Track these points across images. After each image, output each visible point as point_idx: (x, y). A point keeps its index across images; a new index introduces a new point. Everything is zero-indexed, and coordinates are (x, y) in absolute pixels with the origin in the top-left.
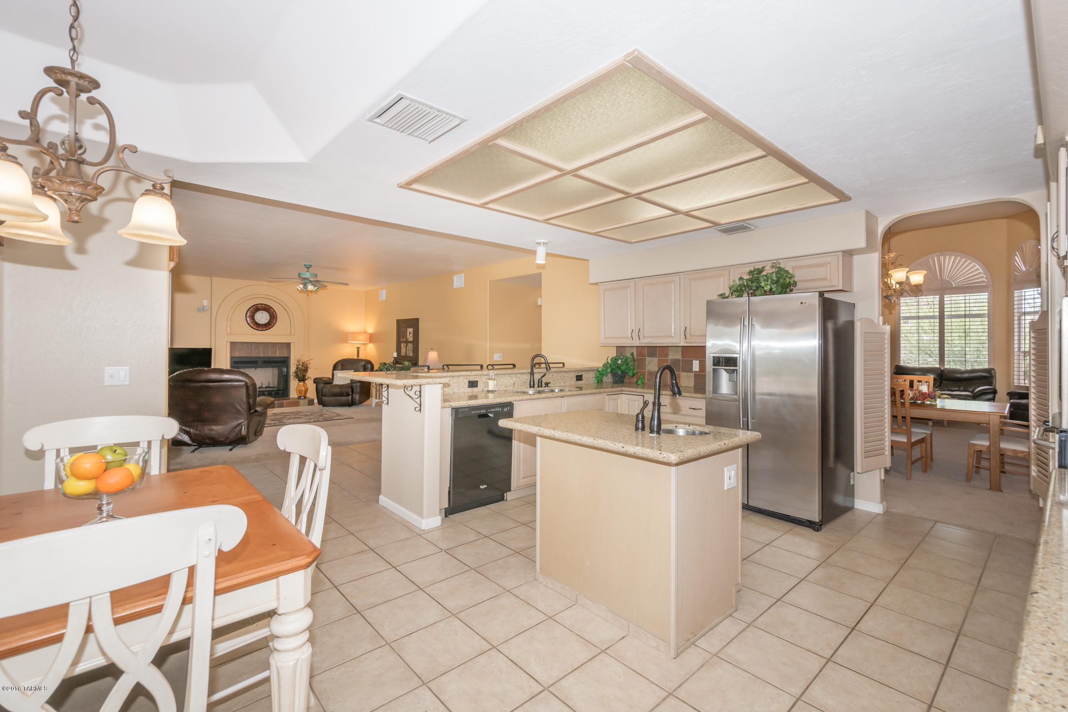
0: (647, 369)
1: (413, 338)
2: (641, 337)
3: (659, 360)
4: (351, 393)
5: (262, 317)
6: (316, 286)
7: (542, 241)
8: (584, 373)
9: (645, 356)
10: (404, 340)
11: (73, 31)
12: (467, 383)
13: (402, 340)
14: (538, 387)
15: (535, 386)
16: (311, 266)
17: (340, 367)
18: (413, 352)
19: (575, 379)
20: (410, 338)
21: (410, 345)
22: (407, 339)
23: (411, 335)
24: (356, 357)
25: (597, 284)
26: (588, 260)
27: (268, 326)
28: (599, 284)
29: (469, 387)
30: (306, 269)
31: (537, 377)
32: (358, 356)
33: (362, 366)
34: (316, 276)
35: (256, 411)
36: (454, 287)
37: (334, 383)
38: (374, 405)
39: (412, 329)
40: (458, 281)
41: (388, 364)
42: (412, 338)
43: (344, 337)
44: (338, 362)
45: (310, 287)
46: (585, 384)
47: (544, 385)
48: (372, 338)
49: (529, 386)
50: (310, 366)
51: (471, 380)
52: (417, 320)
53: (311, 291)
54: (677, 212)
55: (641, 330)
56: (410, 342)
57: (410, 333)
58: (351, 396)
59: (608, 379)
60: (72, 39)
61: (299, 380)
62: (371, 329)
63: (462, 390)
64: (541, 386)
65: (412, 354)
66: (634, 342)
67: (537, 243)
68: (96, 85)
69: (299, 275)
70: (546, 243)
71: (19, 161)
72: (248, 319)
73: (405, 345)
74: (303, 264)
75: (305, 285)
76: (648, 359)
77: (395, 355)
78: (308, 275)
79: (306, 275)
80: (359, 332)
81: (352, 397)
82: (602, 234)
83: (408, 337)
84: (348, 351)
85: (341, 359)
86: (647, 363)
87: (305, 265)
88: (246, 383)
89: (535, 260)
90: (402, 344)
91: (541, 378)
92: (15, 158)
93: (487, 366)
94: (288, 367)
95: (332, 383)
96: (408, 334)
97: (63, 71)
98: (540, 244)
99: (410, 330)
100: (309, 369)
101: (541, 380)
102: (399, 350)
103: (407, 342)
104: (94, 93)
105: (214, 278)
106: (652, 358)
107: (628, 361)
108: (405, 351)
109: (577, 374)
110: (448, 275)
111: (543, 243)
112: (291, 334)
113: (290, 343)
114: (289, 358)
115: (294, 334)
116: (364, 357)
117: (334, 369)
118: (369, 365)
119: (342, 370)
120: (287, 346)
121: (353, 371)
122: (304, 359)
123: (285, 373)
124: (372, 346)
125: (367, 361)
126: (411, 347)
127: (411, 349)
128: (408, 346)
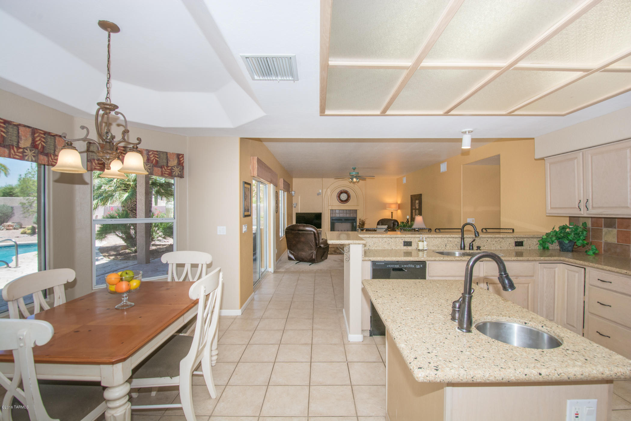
0: (603, 240)
1: (419, 207)
2: (590, 207)
3: (618, 231)
5: (344, 197)
6: (358, 179)
7: (467, 130)
8: (525, 240)
9: (602, 227)
10: (414, 208)
11: (108, 84)
12: (403, 243)
14: (470, 249)
15: (466, 248)
16: (356, 168)
17: (381, 223)
19: (514, 245)
22: (416, 207)
23: (418, 205)
24: (391, 218)
25: (543, 159)
26: (533, 139)
27: (346, 201)
28: (545, 159)
29: (404, 245)
30: (353, 170)
31: (468, 241)
32: (392, 218)
33: (392, 223)
34: (358, 173)
35: (320, 247)
36: (441, 172)
39: (418, 201)
40: (443, 168)
41: (405, 222)
43: (384, 206)
44: (380, 220)
45: (355, 180)
46: (526, 250)
47: (475, 248)
48: (400, 207)
49: (459, 248)
50: (365, 222)
51: (406, 241)
52: (421, 195)
53: (356, 182)
54: (588, 72)
55: (590, 201)
56: (417, 209)
57: (417, 203)
59: (555, 246)
60: (108, 88)
62: (399, 202)
63: (399, 248)
64: (472, 249)
66: (582, 213)
67: (463, 133)
68: (116, 107)
69: (350, 173)
70: (472, 132)
71: (77, 149)
72: (338, 198)
74: (352, 167)
75: (352, 179)
76: (605, 230)
77: (408, 217)
78: (354, 173)
79: (353, 173)
80: (392, 203)
82: (516, 113)
83: (416, 206)
84: (386, 214)
85: (381, 219)
86: (604, 233)
87: (353, 168)
88: (314, 232)
89: (461, 147)
90: (413, 211)
91: (472, 242)
92: (75, 147)
93: (436, 230)
94: (356, 222)
96: (416, 204)
97: (103, 104)
98: (465, 133)
100: (365, 224)
101: (473, 244)
102: (411, 214)
103: (416, 209)
104: (117, 110)
105: (323, 179)
106: (611, 229)
107: (578, 231)
108: (415, 215)
109: (516, 240)
110: (437, 164)
111: (469, 132)
112: (357, 205)
113: (357, 210)
114: (356, 218)
115: (359, 206)
116: (394, 218)
117: (378, 224)
118: (396, 223)
119: (382, 225)
120: (355, 211)
121: (387, 226)
122: (363, 219)
123: (355, 226)
124: (399, 211)
125: (396, 221)
126: (418, 212)
127: (418, 214)
128: (416, 212)
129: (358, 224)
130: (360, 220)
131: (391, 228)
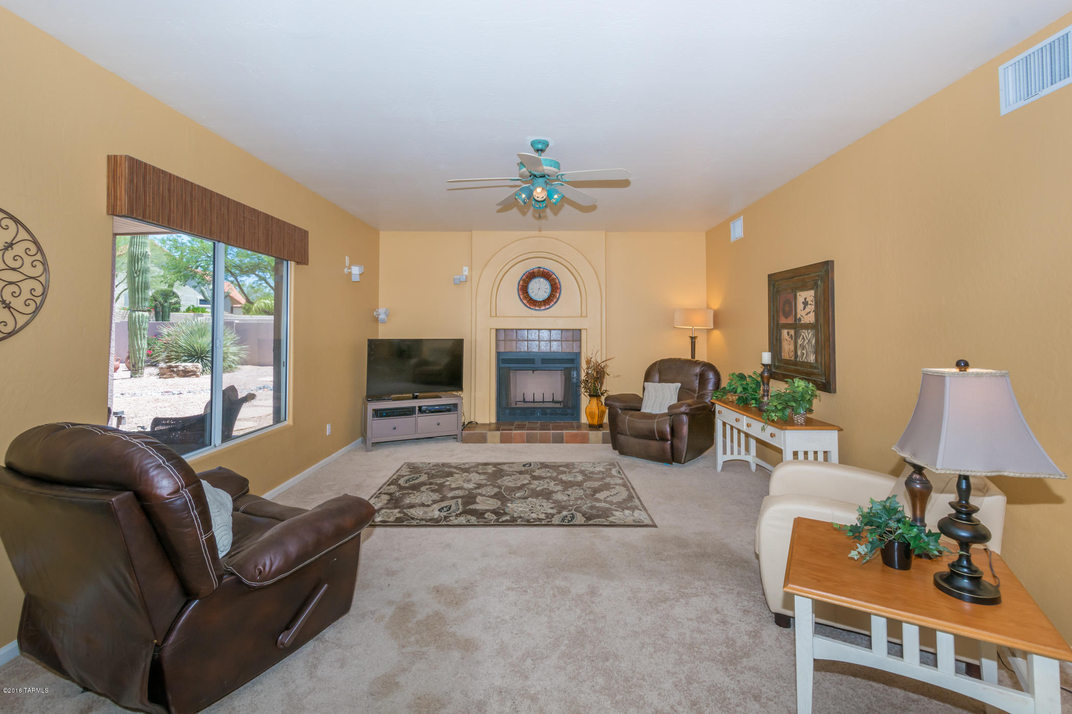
1: (817, 315)
4: (669, 437)
5: (539, 289)
10: (790, 320)
13: (783, 320)
17: (657, 377)
18: (816, 353)
20: (807, 315)
21: (808, 335)
22: (798, 319)
23: (811, 308)
24: (690, 357)
27: (548, 302)
32: (694, 356)
33: (698, 375)
37: (643, 410)
38: (719, 468)
39: (812, 293)
41: (750, 376)
42: (812, 314)
43: (667, 318)
44: (654, 365)
48: (721, 319)
50: (608, 370)
52: (828, 267)
56: (807, 326)
57: (805, 303)
58: (669, 442)
61: (590, 396)
65: (812, 358)
72: (520, 292)
73: (792, 332)
77: (767, 358)
80: (693, 308)
81: (672, 445)
83: (801, 312)
84: (673, 344)
85: (659, 360)
90: (785, 332)
94: (578, 369)
95: (640, 410)
96: (800, 306)
99: (807, 295)
100: (606, 376)
102: (775, 345)
103: (797, 326)
108: (792, 347)
112: (581, 316)
113: (580, 330)
114: (579, 354)
115: (586, 317)
116: (702, 355)
117: (648, 377)
118: (711, 375)
119: (660, 381)
120: (576, 335)
121: (679, 385)
122: (598, 359)
123: (575, 380)
124: (717, 334)
125: (710, 367)
126: (811, 339)
127: (811, 345)
128: (801, 337)
129: (583, 376)
130: (588, 362)
131: (694, 391)
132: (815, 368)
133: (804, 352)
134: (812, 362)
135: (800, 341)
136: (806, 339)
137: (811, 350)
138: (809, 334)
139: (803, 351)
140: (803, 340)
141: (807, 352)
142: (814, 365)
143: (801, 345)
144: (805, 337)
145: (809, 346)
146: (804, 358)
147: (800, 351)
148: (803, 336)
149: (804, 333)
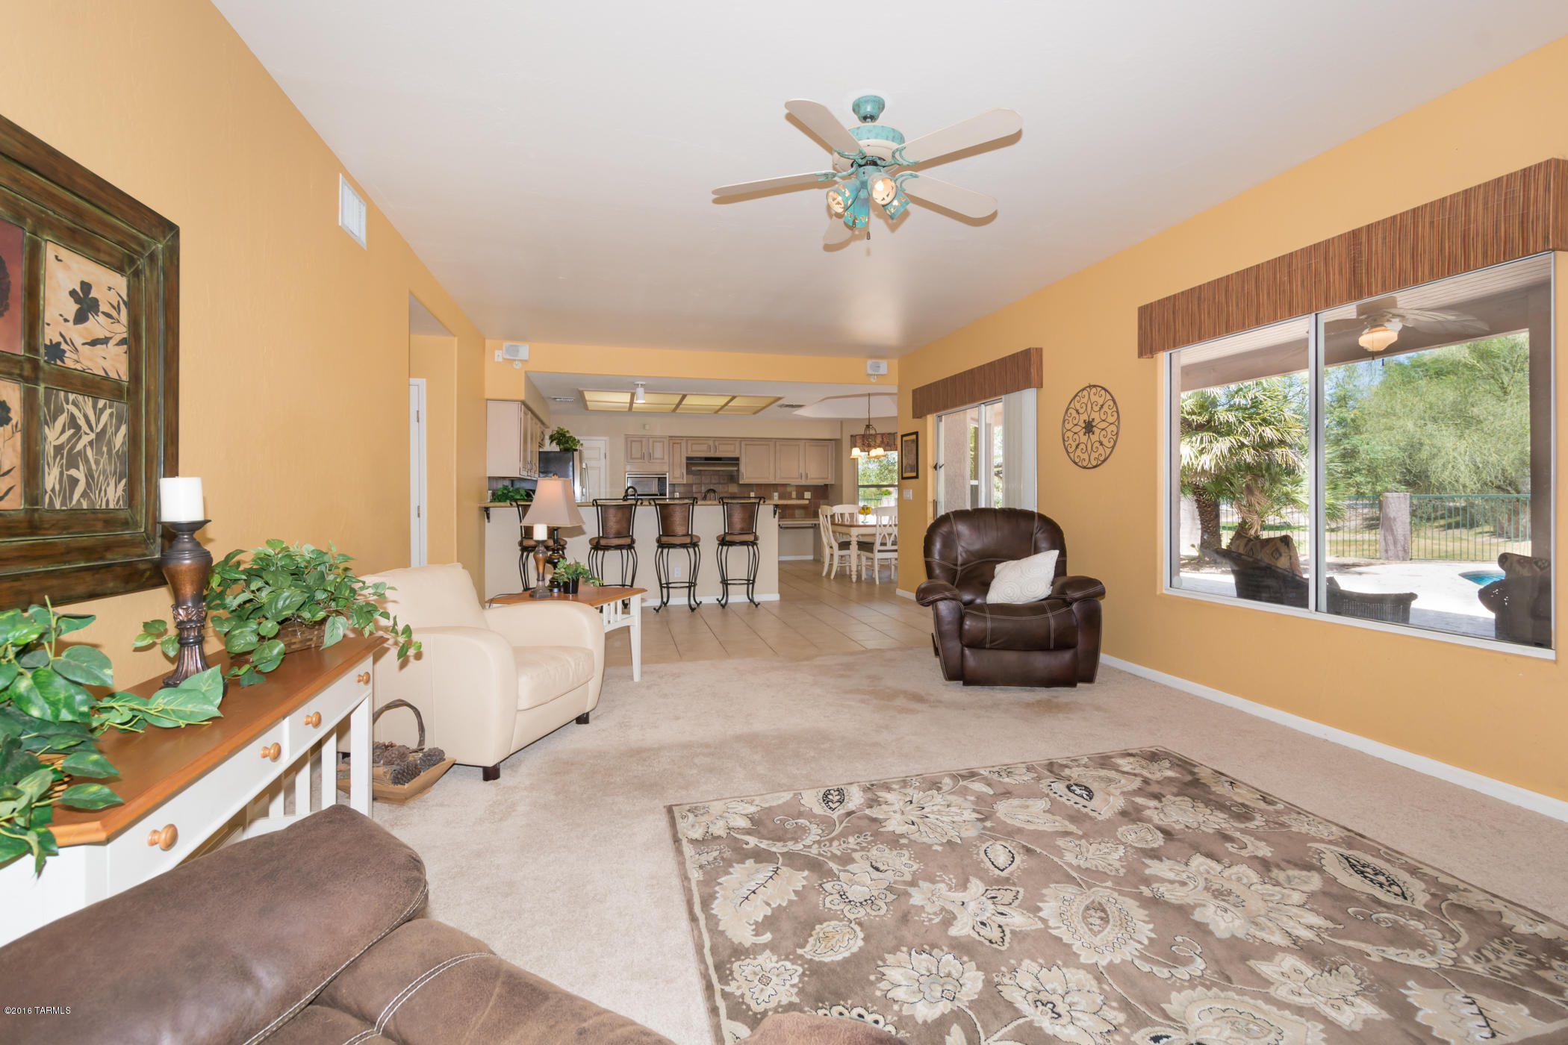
20: (94, 348)
83: (59, 324)
96: (57, 301)
103: (42, 373)
126: (110, 431)
127: (110, 451)
128: (62, 419)
132: (126, 524)
133: (79, 474)
134: (111, 506)
135: (53, 435)
136: (85, 427)
137: (110, 469)
138: (99, 414)
139: (73, 472)
140: (70, 432)
141: (89, 475)
142: (122, 515)
143: (58, 449)
144: (82, 422)
145: (99, 452)
146: (76, 496)
147: (55, 471)
148: (73, 418)
149: (75, 404)
